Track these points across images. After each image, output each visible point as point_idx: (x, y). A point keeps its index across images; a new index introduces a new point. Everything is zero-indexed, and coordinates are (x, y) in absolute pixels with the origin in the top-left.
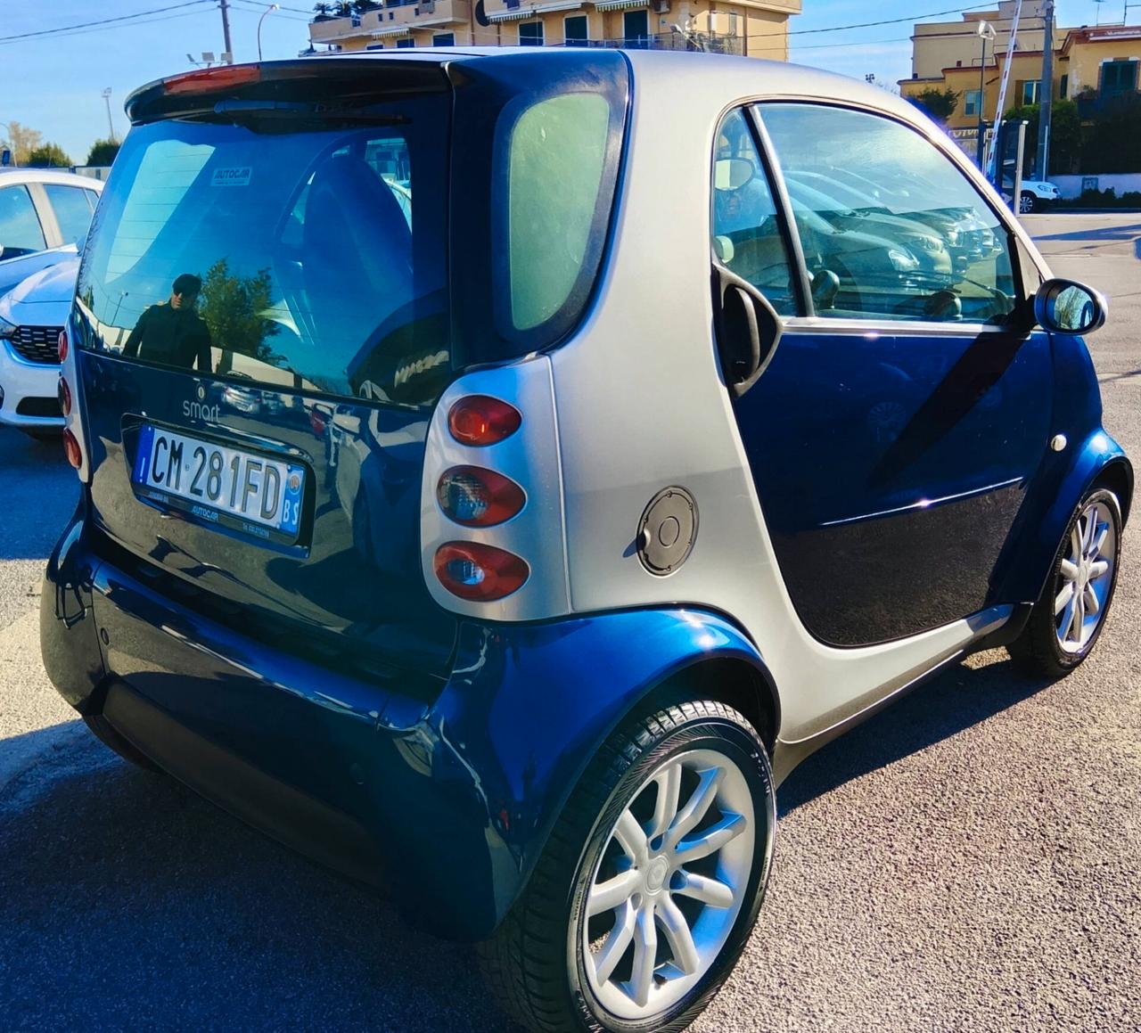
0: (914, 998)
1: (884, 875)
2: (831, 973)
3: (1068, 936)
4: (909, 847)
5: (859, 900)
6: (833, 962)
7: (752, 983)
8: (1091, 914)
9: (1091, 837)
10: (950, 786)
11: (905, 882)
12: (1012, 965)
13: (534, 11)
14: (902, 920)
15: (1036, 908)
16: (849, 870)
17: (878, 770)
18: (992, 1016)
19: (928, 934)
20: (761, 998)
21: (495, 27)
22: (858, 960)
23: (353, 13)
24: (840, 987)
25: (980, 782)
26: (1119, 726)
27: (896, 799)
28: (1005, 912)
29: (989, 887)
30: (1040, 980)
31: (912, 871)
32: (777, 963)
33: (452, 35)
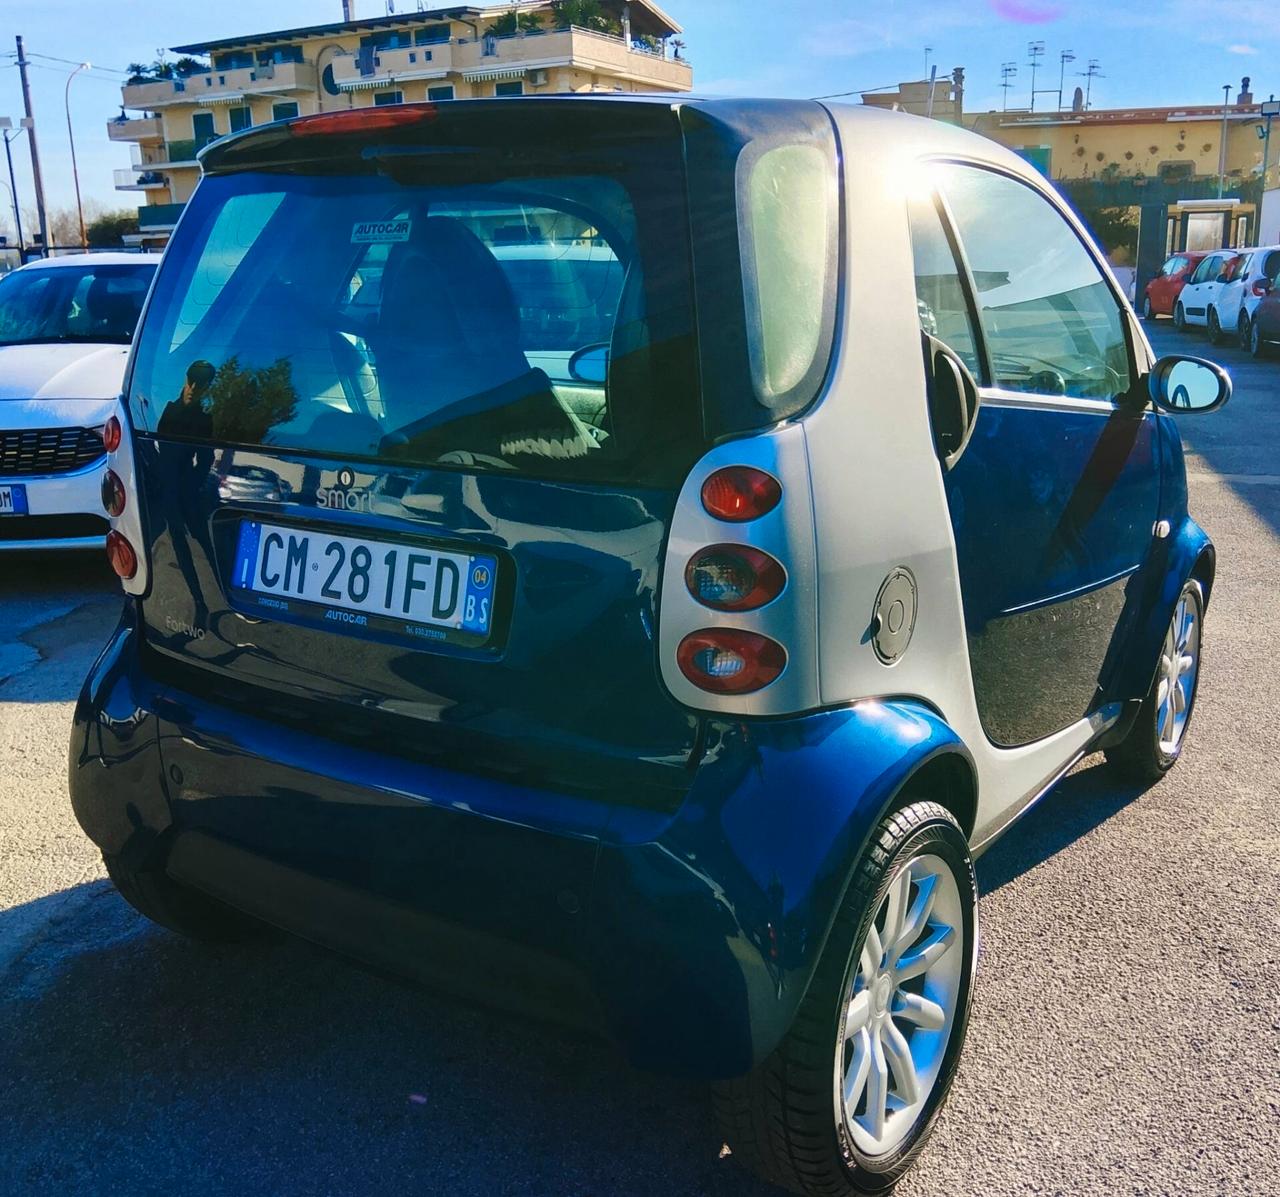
0: (1133, 1111)
1: (1054, 991)
2: (1039, 1094)
3: (1262, 1036)
4: (1069, 960)
5: (1039, 1018)
6: (1037, 1083)
7: (961, 1112)
8: (1276, 1013)
9: (1247, 936)
10: (1087, 896)
11: (1079, 996)
12: (1218, 1070)
13: (392, 79)
14: (1089, 1033)
15: (1220, 1011)
16: (1017, 988)
17: (1007, 885)
18: (1218, 1121)
19: (1122, 1045)
20: (977, 1126)
21: (346, 96)
22: (1062, 1078)
23: (175, 76)
24: (1054, 1107)
25: (1116, 890)
26: (1233, 826)
27: (1037, 913)
28: (1191, 1017)
29: (1165, 995)
30: (1251, 1082)
31: (1082, 984)
32: (978, 1089)
33: (295, 104)
